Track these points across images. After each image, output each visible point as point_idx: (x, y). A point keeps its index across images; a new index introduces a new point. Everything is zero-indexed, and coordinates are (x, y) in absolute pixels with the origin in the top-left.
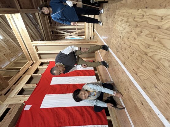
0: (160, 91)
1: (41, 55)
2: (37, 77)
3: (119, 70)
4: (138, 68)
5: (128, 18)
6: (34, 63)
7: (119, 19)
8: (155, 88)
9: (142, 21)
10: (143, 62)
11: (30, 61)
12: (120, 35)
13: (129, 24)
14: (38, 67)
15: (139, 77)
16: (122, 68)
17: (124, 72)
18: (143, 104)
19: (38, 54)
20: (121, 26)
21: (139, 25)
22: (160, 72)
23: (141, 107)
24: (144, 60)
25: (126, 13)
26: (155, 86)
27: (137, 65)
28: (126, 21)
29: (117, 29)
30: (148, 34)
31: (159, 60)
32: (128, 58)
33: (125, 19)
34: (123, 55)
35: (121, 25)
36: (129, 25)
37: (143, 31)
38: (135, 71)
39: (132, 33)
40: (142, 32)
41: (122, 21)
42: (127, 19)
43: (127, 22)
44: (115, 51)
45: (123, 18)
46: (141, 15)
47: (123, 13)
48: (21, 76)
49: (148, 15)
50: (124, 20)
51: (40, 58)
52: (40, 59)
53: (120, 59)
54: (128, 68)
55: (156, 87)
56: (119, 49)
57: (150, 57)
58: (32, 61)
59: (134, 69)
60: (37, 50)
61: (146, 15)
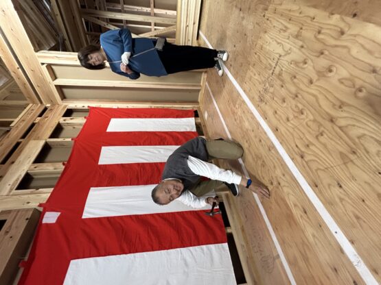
0: (347, 195)
1: (65, 90)
2: (62, 145)
3: (260, 141)
4: (308, 146)
5: (301, 29)
6: (46, 109)
7: (275, 25)
8: (338, 188)
9: (336, 46)
10: (322, 135)
11: (34, 103)
12: (274, 65)
13: (301, 43)
14: (62, 120)
15: (307, 163)
16: (268, 139)
17: (274, 147)
18: (305, 212)
19: (56, 86)
20: (278, 43)
21: (326, 53)
22: (355, 161)
23: (301, 216)
24: (326, 131)
25: (298, 15)
26: (339, 184)
27: (307, 139)
28: (296, 33)
29: (268, 47)
30: (346, 79)
31: (359, 138)
32: (288, 120)
33: (293, 29)
34: (276, 112)
35: (279, 41)
36: (302, 47)
37: (334, 69)
38: (300, 149)
39: (306, 66)
40: (331, 71)
41: (285, 31)
42: (299, 29)
43: (297, 37)
44: (257, 98)
45: (289, 26)
46: (336, 28)
47: (290, 11)
48: (18, 144)
49: (355, 36)
50: (289, 31)
51: (63, 97)
52: (62, 100)
53: (266, 118)
54: (283, 140)
55: (341, 187)
56: (267, 97)
57: (340, 128)
58: (41, 102)
59: (297, 146)
60: (55, 77)
61: (348, 33)
